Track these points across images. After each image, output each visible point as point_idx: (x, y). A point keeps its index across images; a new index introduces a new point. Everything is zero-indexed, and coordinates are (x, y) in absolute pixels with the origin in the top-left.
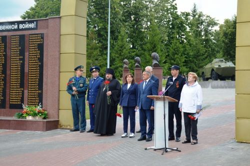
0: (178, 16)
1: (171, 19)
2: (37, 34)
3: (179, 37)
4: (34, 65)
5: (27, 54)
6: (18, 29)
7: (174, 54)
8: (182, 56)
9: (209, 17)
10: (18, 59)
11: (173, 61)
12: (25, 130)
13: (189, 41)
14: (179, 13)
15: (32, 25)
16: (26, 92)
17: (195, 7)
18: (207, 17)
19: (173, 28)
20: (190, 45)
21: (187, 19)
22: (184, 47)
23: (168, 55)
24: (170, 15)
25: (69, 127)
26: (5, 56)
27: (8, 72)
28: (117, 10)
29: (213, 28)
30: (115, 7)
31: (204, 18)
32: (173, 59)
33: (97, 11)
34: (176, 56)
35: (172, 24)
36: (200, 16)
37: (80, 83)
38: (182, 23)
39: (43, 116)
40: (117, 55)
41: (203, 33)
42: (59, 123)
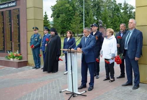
0: (116, 5)
1: (114, 6)
2: (16, 9)
3: (117, 14)
4: (16, 27)
5: (12, 21)
6: (8, 7)
7: (115, 22)
8: (118, 22)
9: (131, 5)
10: (9, 25)
11: (114, 25)
12: (9, 66)
13: (122, 16)
14: (117, 4)
15: (14, 4)
16: (13, 43)
17: (125, 2)
18: (130, 5)
19: (115, 10)
20: (122, 18)
21: (121, 6)
22: (120, 19)
23: (112, 22)
24: (113, 5)
25: (33, 65)
26: (3, 23)
27: (5, 32)
28: (89, 3)
29: (132, 10)
30: (88, 2)
31: (129, 6)
32: (114, 24)
33: (80, 4)
34: (116, 23)
35: (114, 9)
36: (127, 5)
37: (36, 38)
38: (118, 8)
39: (19, 58)
40: (88, 23)
41: (128, 13)
42: (28, 63)
